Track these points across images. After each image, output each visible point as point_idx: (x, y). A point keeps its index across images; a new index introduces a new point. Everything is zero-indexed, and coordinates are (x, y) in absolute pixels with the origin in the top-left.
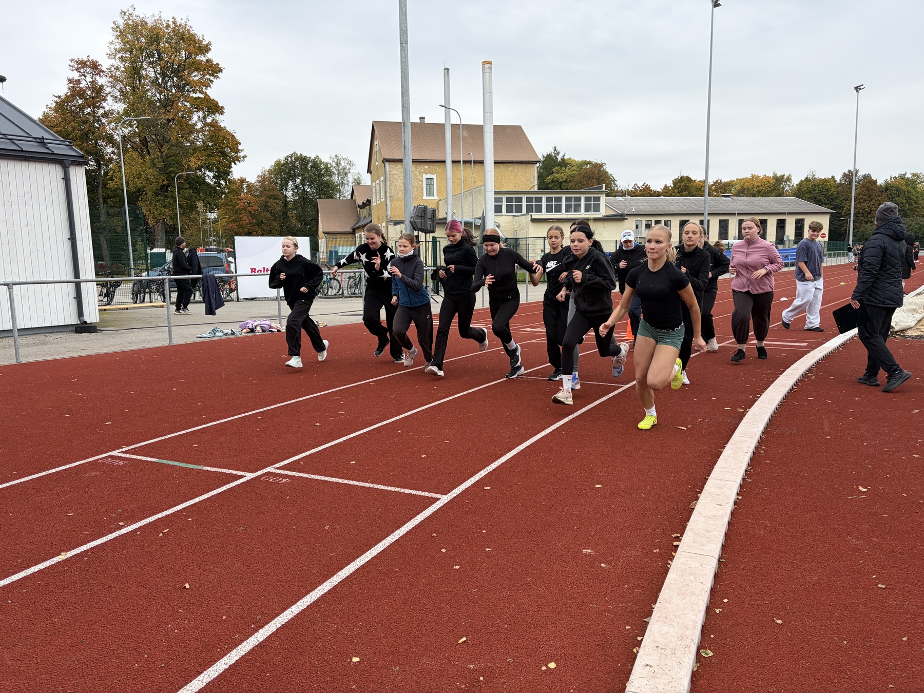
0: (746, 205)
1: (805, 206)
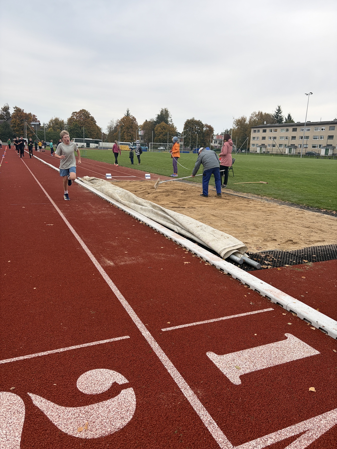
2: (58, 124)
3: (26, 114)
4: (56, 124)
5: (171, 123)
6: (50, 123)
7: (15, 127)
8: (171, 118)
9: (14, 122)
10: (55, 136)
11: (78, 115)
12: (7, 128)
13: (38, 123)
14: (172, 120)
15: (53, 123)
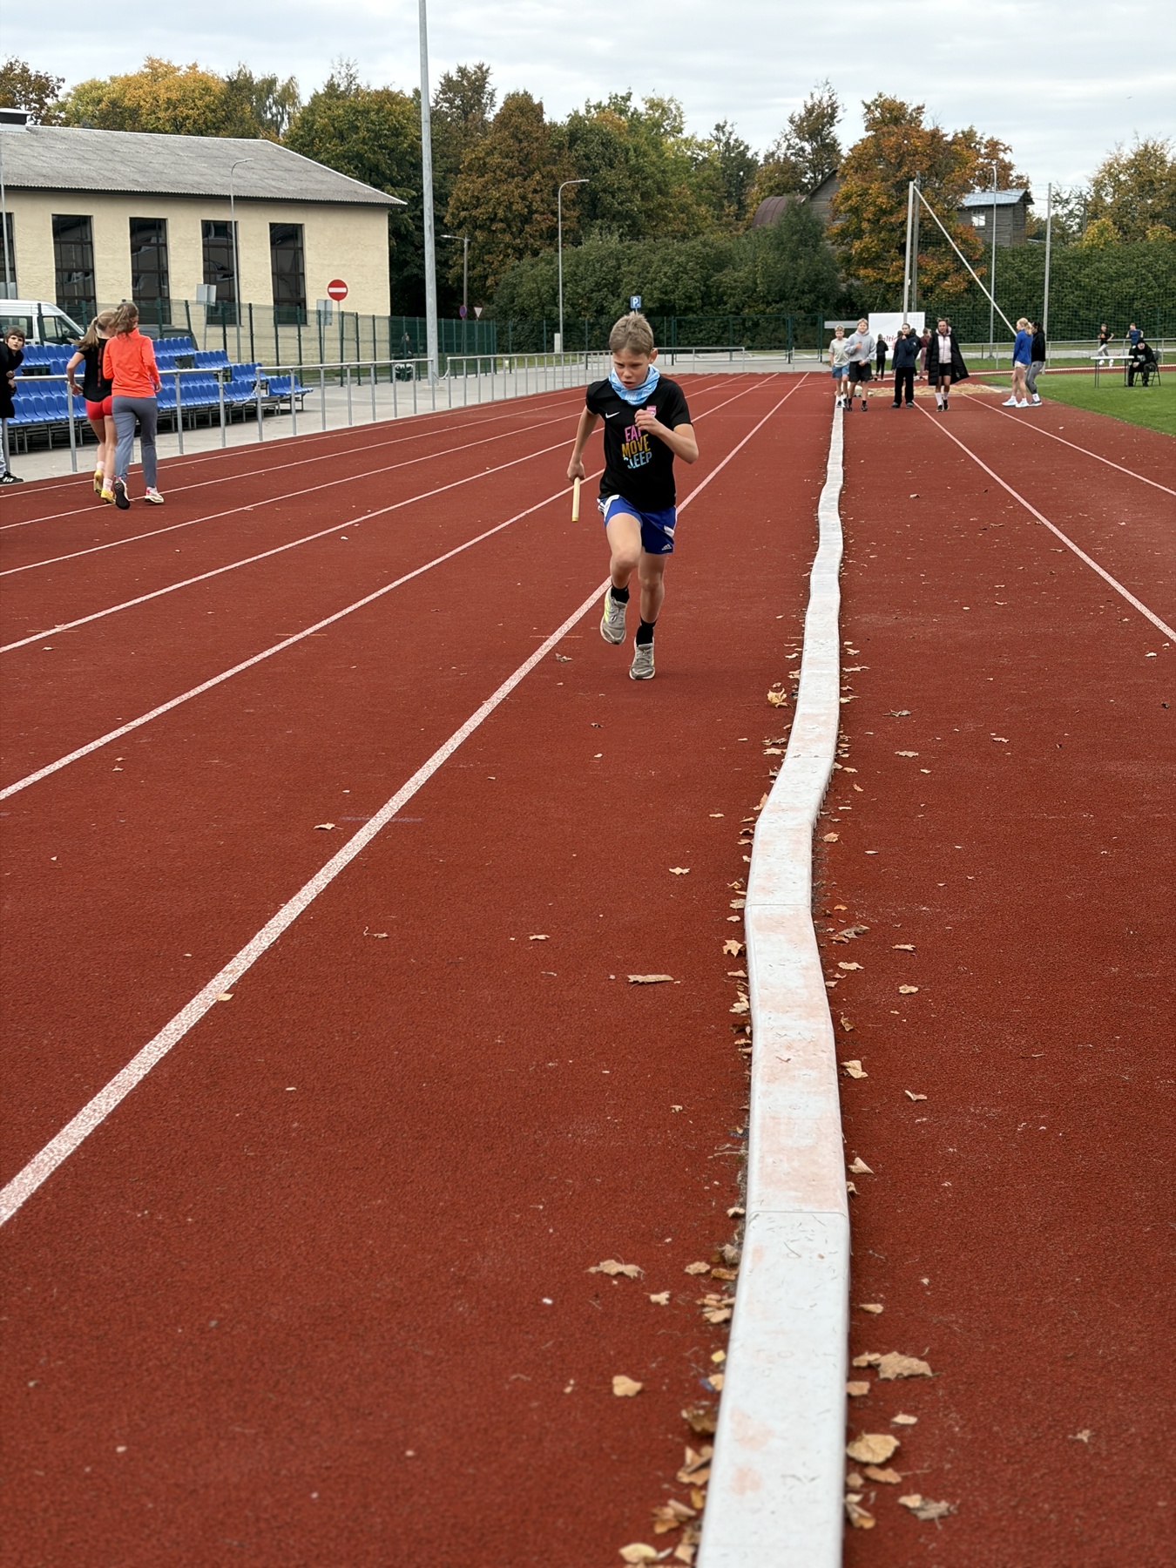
0: (82, 159)
1: (304, 176)
2: (1157, 186)
3: (935, 135)
4: (1142, 187)
6: (1099, 185)
7: (859, 234)
9: (853, 202)
10: (1126, 275)
12: (806, 246)
13: (1012, 196)
15: (1118, 185)
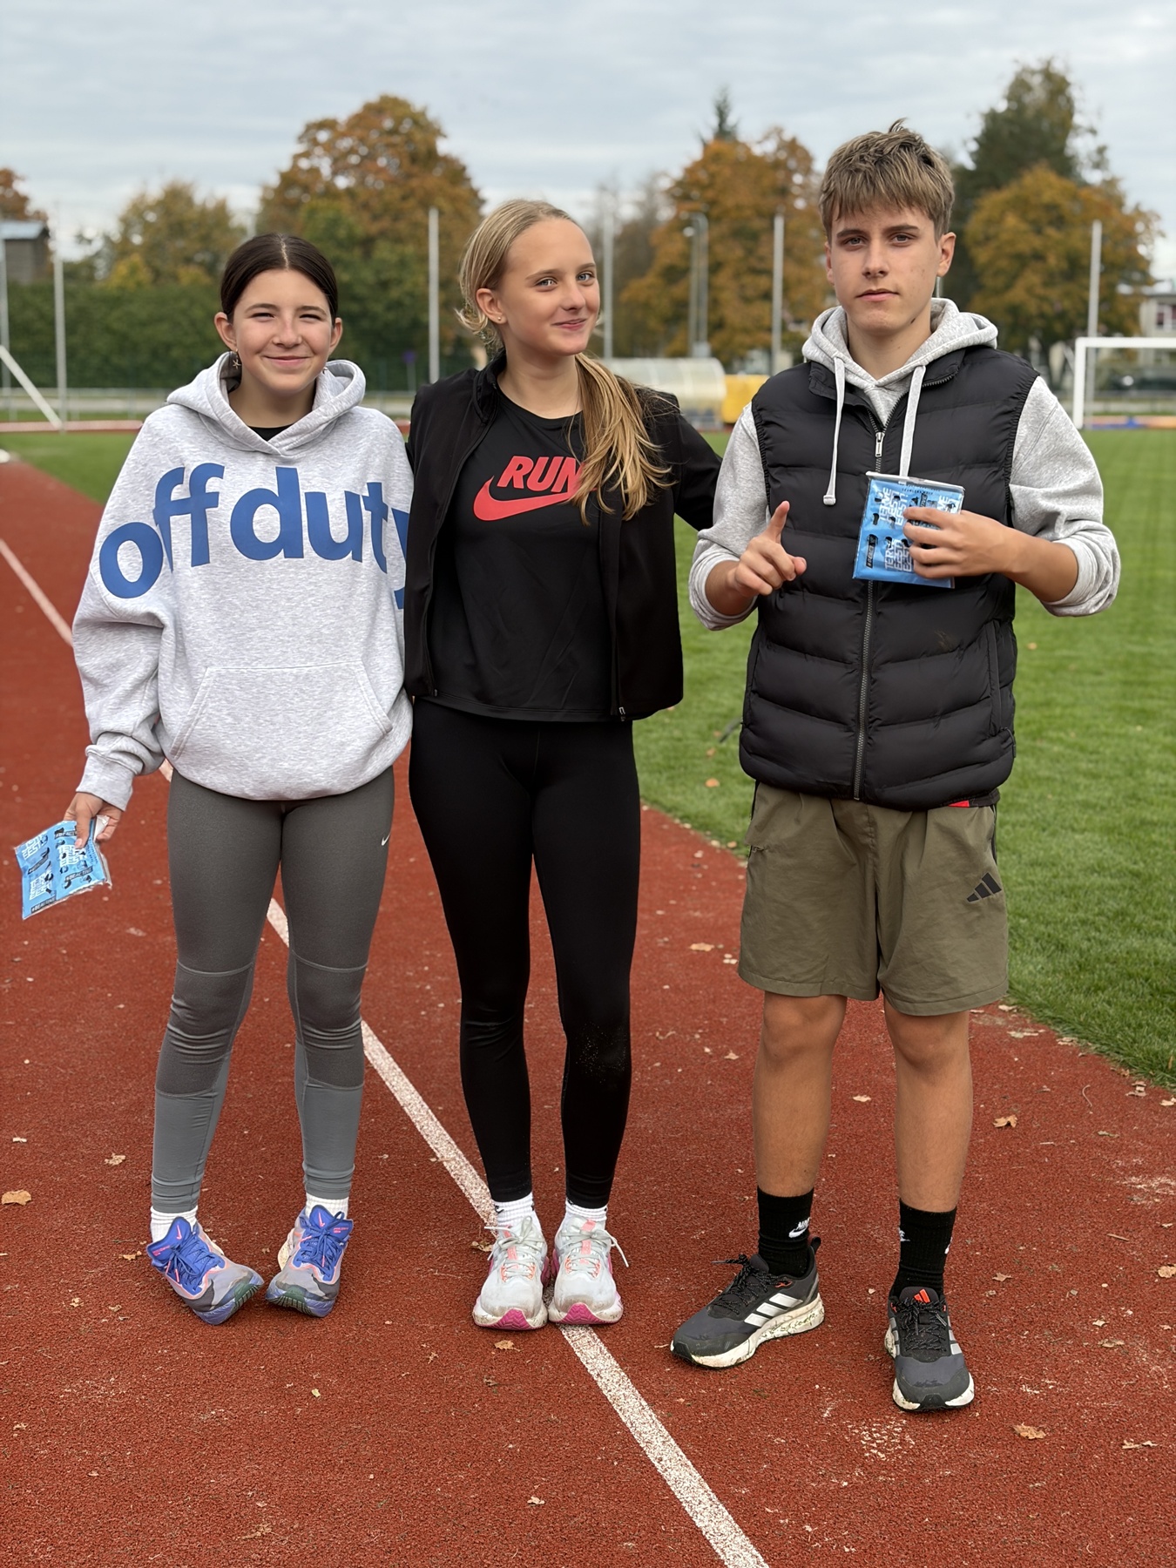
2: (187, 227)
4: (172, 228)
5: (1094, 177)
6: (124, 223)
8: (1093, 132)
11: (346, 143)
13: (29, 230)
14: (1109, 154)
15: (146, 228)
